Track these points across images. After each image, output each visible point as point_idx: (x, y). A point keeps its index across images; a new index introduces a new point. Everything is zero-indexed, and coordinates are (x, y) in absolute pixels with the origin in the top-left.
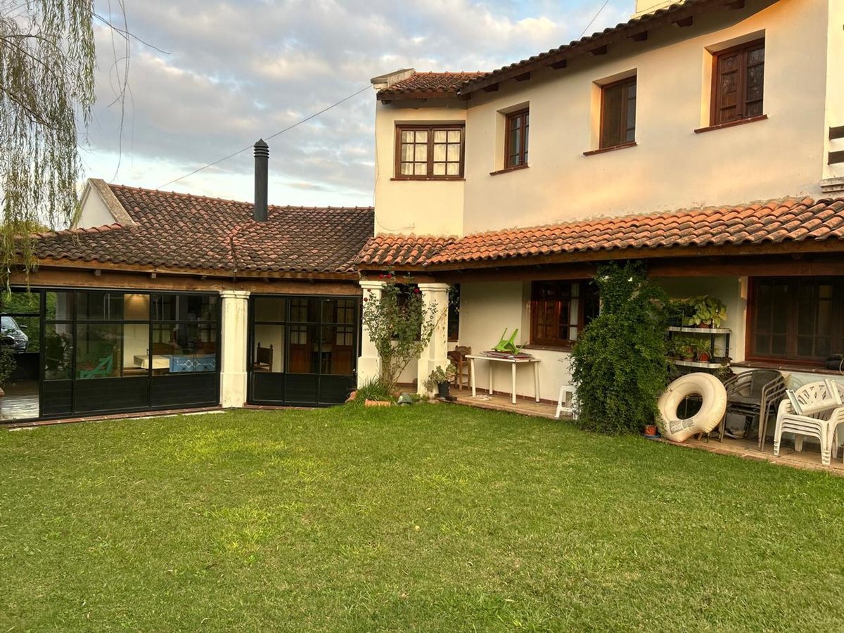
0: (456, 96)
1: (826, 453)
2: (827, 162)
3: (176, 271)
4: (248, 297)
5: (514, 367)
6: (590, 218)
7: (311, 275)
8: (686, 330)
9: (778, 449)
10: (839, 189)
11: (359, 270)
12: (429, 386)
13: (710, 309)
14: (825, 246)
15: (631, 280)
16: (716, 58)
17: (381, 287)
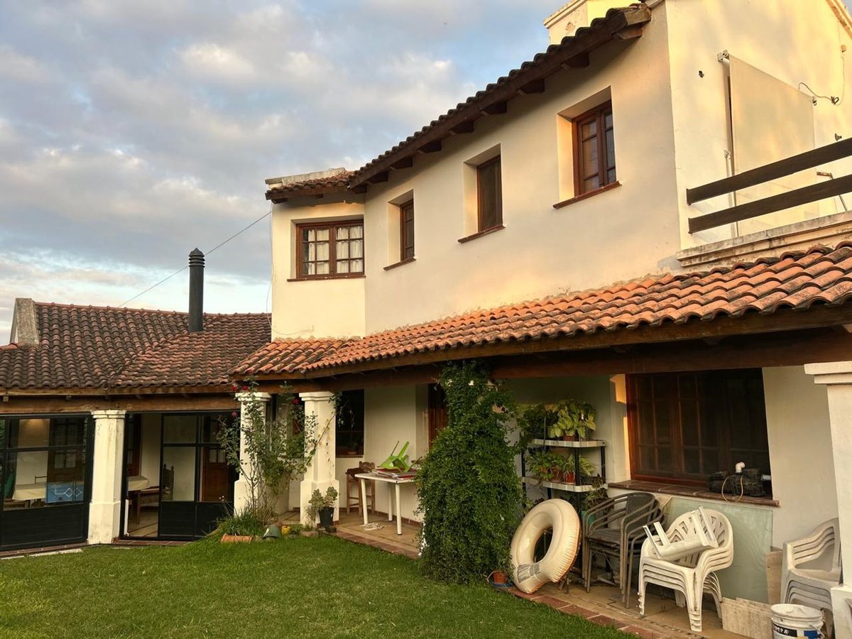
0: (346, 190)
1: (695, 615)
2: (688, 230)
3: (32, 392)
4: (124, 417)
5: (397, 488)
6: (469, 311)
7: (183, 389)
8: (550, 443)
9: (642, 606)
10: (697, 261)
11: (234, 380)
12: (311, 513)
13: (574, 416)
14: (641, 336)
15: (472, 383)
16: (575, 124)
17: (265, 400)
